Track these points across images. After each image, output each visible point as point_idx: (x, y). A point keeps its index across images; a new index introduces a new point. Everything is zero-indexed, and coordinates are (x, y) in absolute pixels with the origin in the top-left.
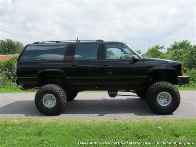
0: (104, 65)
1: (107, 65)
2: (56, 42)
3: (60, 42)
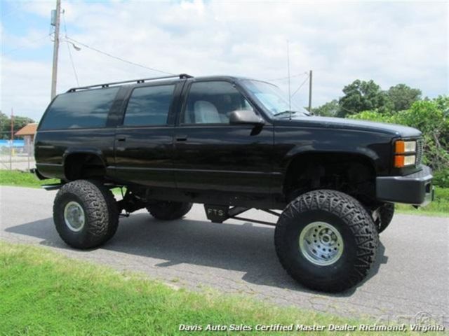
0: (178, 140)
1: (185, 140)
2: (101, 87)
3: (110, 86)
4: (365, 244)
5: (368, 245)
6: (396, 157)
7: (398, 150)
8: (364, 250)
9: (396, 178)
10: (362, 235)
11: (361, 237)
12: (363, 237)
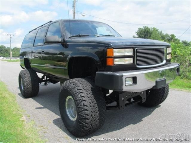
4: (82, 112)
5: (84, 113)
6: (107, 59)
7: (109, 54)
8: (82, 116)
9: (105, 73)
10: (80, 107)
11: (80, 108)
12: (81, 108)
